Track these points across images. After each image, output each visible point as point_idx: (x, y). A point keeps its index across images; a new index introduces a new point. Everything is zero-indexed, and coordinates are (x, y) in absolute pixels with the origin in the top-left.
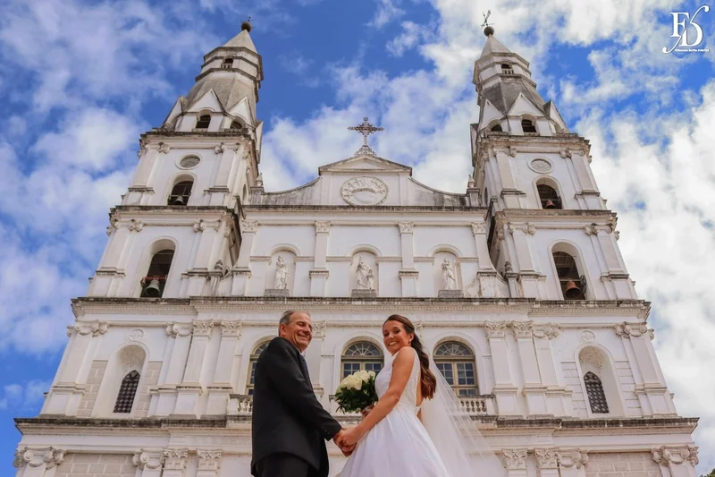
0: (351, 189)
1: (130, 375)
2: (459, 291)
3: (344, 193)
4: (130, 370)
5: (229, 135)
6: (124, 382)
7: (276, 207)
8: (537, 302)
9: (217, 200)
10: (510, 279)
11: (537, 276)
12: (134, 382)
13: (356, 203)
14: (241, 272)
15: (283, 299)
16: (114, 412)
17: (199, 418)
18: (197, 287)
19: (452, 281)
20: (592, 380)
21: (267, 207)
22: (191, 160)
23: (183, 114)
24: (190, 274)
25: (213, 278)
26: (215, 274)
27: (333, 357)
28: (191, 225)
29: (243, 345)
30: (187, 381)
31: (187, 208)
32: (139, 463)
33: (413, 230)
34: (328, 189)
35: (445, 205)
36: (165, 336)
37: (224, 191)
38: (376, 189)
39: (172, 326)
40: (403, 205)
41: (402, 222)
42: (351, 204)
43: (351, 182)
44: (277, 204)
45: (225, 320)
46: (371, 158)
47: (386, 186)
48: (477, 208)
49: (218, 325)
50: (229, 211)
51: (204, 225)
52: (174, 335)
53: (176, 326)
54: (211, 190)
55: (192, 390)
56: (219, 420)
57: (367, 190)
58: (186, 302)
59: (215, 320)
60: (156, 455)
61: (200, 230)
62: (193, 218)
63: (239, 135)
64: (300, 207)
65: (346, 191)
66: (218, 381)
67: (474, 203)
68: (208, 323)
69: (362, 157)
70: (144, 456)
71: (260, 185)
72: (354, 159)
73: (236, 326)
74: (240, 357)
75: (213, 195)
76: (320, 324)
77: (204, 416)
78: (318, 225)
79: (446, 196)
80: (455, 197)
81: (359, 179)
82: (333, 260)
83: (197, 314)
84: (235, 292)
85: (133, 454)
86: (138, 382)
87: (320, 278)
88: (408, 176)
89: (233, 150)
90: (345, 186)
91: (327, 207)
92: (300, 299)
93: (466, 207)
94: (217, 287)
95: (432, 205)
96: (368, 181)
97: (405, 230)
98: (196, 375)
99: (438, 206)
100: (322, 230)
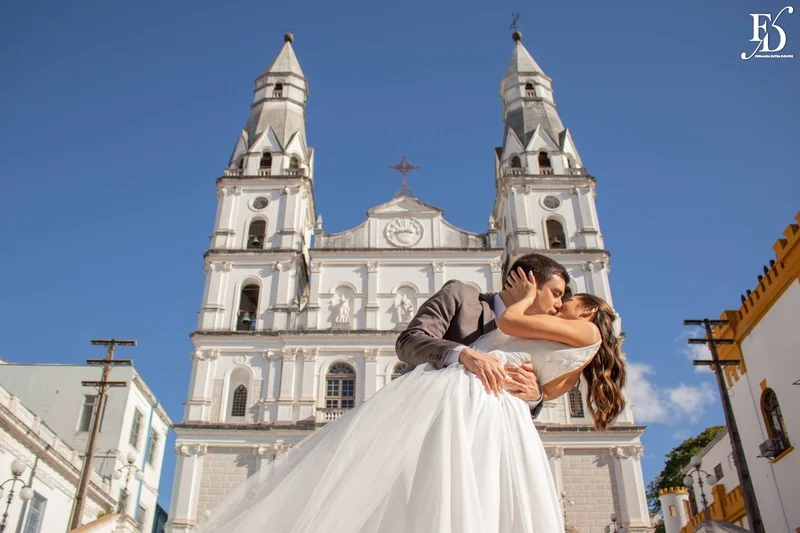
0: (394, 230)
1: (239, 388)
3: (388, 234)
4: (238, 385)
5: (291, 177)
6: (235, 393)
7: (335, 250)
9: (288, 242)
12: (243, 394)
13: (398, 244)
14: (313, 308)
15: (346, 332)
16: (233, 415)
17: (294, 423)
18: (279, 321)
21: (328, 250)
22: (262, 203)
23: (248, 154)
24: (275, 310)
25: (292, 313)
26: (294, 310)
27: (385, 377)
28: (271, 265)
29: (320, 367)
30: (283, 396)
31: (266, 251)
32: (258, 454)
33: (444, 269)
34: (375, 231)
35: (470, 247)
36: (262, 360)
37: (292, 233)
38: (414, 230)
39: (267, 353)
40: (435, 246)
41: (435, 262)
42: (394, 245)
43: (394, 223)
44: (336, 246)
45: (305, 348)
46: (410, 201)
47: (421, 227)
48: (495, 249)
49: (300, 351)
50: (298, 252)
51: (280, 266)
52: (269, 360)
53: (270, 353)
54: (282, 233)
55: (287, 402)
56: (309, 425)
57: (406, 231)
58: (276, 334)
59: (298, 348)
60: (269, 450)
61: (277, 269)
62: (271, 259)
63: (299, 177)
64: (354, 250)
65: (390, 231)
66: (305, 396)
67: (493, 243)
68: (293, 351)
69: (402, 199)
70: (261, 450)
71: (320, 227)
72: (396, 201)
73: (313, 352)
74: (319, 376)
75: (284, 237)
76: (375, 351)
77: (298, 423)
78: (369, 264)
79: (470, 237)
80: (478, 237)
81: (400, 221)
82: (382, 296)
83: (284, 344)
84: (310, 325)
85: (252, 448)
86: (246, 393)
87: (373, 313)
88: (440, 217)
89: (295, 191)
90: (389, 228)
91: (376, 249)
92: (359, 332)
93: (486, 247)
94: (296, 320)
95: (459, 246)
96: (407, 221)
97: (438, 270)
98: (289, 391)
99: (464, 246)
100: (372, 270)
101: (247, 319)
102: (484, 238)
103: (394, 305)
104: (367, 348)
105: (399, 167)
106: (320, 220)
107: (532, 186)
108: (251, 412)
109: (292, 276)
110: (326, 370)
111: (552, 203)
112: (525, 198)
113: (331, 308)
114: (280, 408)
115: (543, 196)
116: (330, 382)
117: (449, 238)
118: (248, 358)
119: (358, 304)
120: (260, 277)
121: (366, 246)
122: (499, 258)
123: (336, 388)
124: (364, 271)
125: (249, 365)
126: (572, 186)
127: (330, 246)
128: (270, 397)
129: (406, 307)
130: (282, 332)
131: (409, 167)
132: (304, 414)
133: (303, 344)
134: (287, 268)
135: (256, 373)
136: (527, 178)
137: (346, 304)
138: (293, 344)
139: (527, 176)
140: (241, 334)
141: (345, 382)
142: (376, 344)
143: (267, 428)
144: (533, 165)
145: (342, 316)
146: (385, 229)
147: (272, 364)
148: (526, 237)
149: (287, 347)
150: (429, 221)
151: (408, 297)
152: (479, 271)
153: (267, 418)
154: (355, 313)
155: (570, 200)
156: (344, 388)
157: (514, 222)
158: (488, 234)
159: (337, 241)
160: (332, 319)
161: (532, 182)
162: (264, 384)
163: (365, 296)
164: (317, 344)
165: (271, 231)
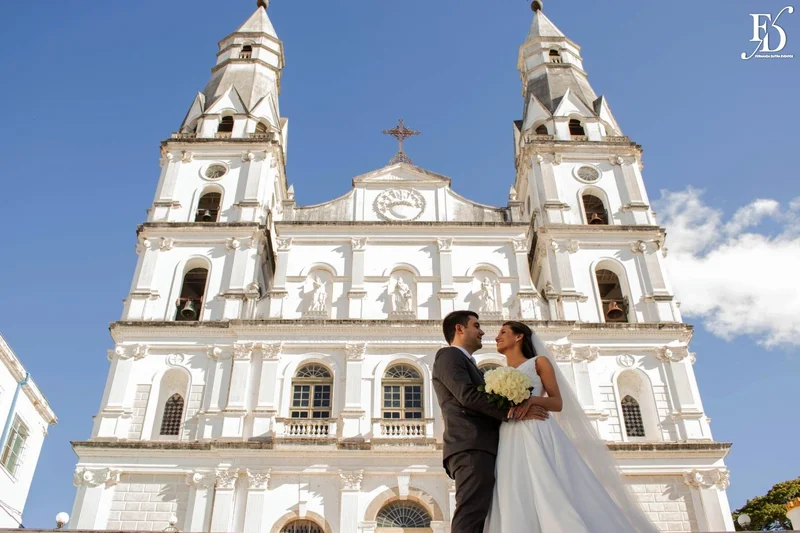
0: (387, 202)
1: (172, 398)
2: (499, 313)
3: (380, 207)
4: (171, 394)
5: (256, 141)
6: (167, 403)
7: (310, 223)
8: (577, 325)
9: (247, 215)
10: (550, 301)
11: (578, 297)
12: (177, 405)
13: (392, 218)
14: (278, 293)
15: (322, 322)
16: (162, 433)
17: (245, 440)
18: (232, 310)
19: (492, 303)
20: (630, 404)
21: (301, 223)
22: (217, 171)
23: (203, 116)
24: (227, 295)
25: (249, 300)
26: (252, 296)
27: (373, 380)
28: (223, 243)
29: (285, 368)
30: (232, 404)
31: (218, 225)
32: (192, 483)
33: (452, 247)
34: (363, 203)
35: (485, 220)
36: (206, 360)
37: (254, 204)
38: (413, 202)
39: (212, 349)
40: (441, 220)
41: (440, 239)
42: (387, 219)
43: (387, 194)
44: (311, 220)
45: (265, 343)
46: (407, 167)
47: (423, 199)
48: (518, 224)
49: (258, 348)
50: (261, 227)
51: (236, 243)
52: (215, 358)
53: (217, 350)
54: (241, 204)
55: (237, 413)
56: (266, 442)
57: (403, 203)
58: (225, 325)
59: (255, 343)
60: (208, 476)
61: (232, 248)
62: (225, 235)
63: (266, 141)
64: (335, 223)
65: (382, 204)
66: (262, 404)
67: (516, 217)
68: (248, 346)
69: (397, 166)
70: (198, 477)
71: (291, 198)
72: (389, 169)
73: (276, 349)
74: (282, 380)
75: (244, 209)
76: (360, 347)
77: (251, 439)
78: (354, 242)
79: (486, 210)
80: (496, 210)
81: (395, 191)
82: (371, 279)
83: (236, 337)
84: (273, 314)
85: (185, 475)
86: (182, 405)
87: (358, 301)
88: (447, 187)
89: (261, 158)
90: (380, 199)
91: (363, 223)
92: (339, 322)
93: (507, 222)
94: (254, 309)
95: (472, 220)
96: (405, 193)
97: (444, 248)
98: (240, 399)
99: (478, 221)
100: (358, 248)
101: (189, 307)
102: (504, 212)
103: (386, 291)
104: (349, 343)
105: (395, 133)
106: (291, 189)
107: (563, 155)
108: (186, 428)
109: (253, 257)
110: (292, 373)
111: (588, 175)
112: (556, 168)
113: (302, 294)
114: (226, 420)
115: (578, 166)
116: (297, 388)
117: (458, 212)
118: (187, 357)
119: (338, 289)
120: (210, 257)
121: (351, 220)
122: (523, 236)
123: (306, 396)
124: (348, 250)
125: (189, 367)
126: (614, 155)
127: (303, 219)
128: (214, 406)
129: (402, 293)
130: (234, 322)
131: (406, 133)
132: (260, 428)
133: (262, 338)
134: (245, 246)
135: (198, 376)
136: (556, 145)
137: (322, 289)
138: (248, 338)
139: (556, 142)
140: (179, 325)
141: (318, 389)
142: (361, 338)
143: (207, 446)
144: (562, 130)
145: (317, 304)
146: (376, 201)
147: (219, 364)
148: (558, 212)
149: (239, 342)
150: (433, 192)
151: (404, 282)
152: (499, 251)
153: (208, 434)
154: (334, 300)
155: (611, 172)
156: (316, 396)
157: (541, 195)
158: (508, 208)
159: (313, 213)
160: (302, 308)
161: (562, 150)
162: (207, 390)
163: (347, 280)
164: (281, 338)
165: (227, 203)
